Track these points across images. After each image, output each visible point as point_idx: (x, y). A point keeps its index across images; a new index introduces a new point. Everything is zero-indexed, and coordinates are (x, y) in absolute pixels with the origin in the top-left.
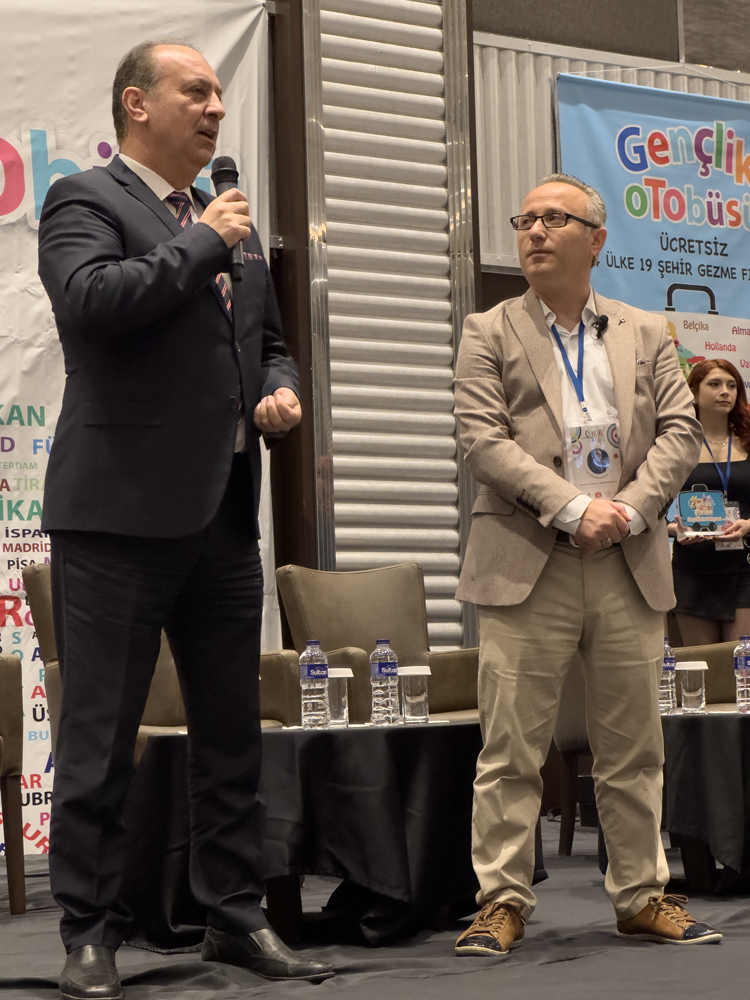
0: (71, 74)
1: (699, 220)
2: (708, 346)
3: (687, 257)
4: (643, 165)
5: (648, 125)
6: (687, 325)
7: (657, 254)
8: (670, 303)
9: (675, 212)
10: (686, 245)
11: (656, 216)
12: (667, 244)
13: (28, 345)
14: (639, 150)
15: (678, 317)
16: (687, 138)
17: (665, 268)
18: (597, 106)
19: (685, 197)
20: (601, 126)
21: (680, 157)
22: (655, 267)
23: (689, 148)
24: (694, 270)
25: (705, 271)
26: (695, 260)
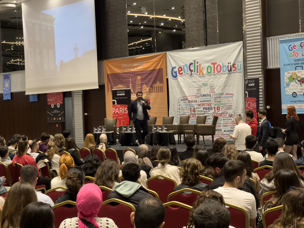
0: (226, 56)
1: (300, 56)
2: (302, 75)
3: (298, 62)
4: (292, 50)
5: (293, 44)
6: (298, 72)
7: (294, 62)
8: (296, 69)
9: (297, 56)
10: (298, 60)
11: (294, 57)
12: (295, 61)
13: (222, 86)
14: (292, 48)
15: (297, 71)
16: (299, 44)
17: (295, 64)
18: (285, 43)
19: (298, 53)
20: (286, 46)
21: (298, 47)
22: (294, 64)
23: (299, 46)
24: (300, 64)
25: (301, 64)
26: (300, 62)
